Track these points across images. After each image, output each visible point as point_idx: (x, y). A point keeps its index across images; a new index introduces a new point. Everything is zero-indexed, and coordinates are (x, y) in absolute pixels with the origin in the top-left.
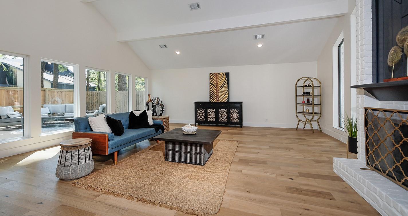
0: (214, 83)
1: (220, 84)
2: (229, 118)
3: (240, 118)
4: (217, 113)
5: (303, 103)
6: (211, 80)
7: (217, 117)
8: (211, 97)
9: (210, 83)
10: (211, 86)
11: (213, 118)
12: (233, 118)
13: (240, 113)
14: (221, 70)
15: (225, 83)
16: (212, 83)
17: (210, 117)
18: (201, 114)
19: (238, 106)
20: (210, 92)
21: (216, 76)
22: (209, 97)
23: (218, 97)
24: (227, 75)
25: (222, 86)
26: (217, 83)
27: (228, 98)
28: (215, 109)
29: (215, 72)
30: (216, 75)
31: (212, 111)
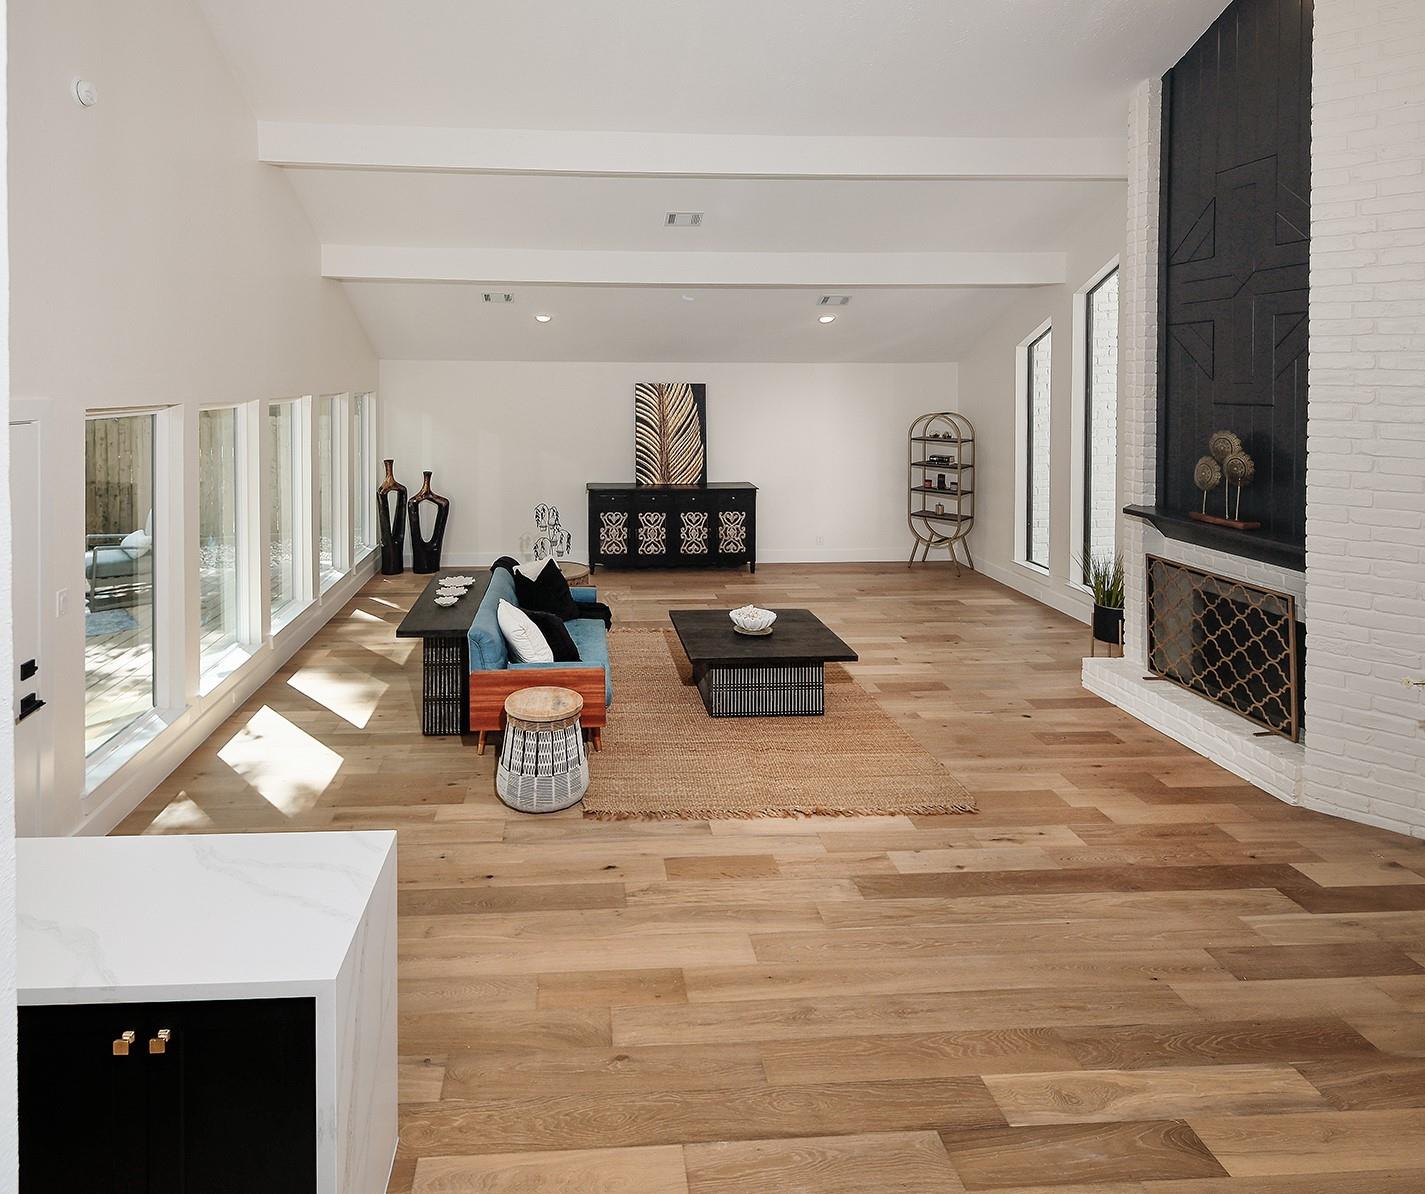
0: (654, 418)
1: (674, 421)
2: (713, 540)
3: (750, 540)
4: (673, 527)
5: (926, 489)
6: (639, 407)
7: (673, 539)
8: (641, 469)
9: (638, 419)
10: (641, 430)
11: (659, 542)
12: (725, 541)
13: (750, 524)
14: (679, 374)
15: (691, 420)
16: (645, 417)
17: (646, 542)
18: (614, 532)
19: (743, 499)
20: (638, 450)
21: (661, 394)
22: (634, 467)
23: (666, 467)
24: (699, 391)
25: (681, 431)
26: (663, 420)
27: (704, 472)
28: (664, 514)
29: (656, 382)
30: (660, 390)
31: (656, 520)
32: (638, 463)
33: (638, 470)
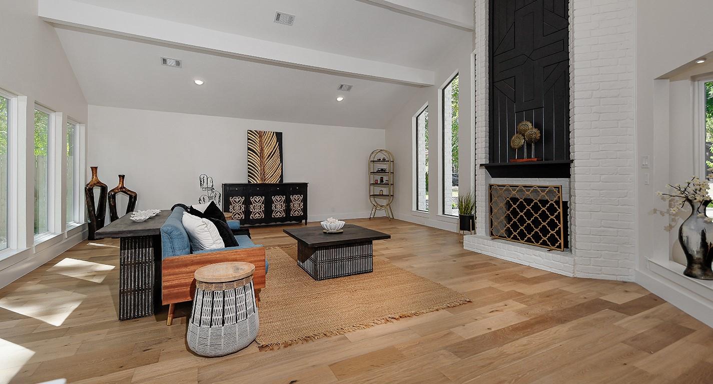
0: (257, 149)
1: (267, 152)
2: (288, 210)
3: (305, 210)
4: (268, 204)
5: (376, 184)
6: (250, 143)
7: (268, 210)
8: (250, 174)
9: (249, 149)
10: (251, 155)
11: (261, 212)
12: (294, 210)
13: (305, 201)
14: (269, 126)
15: (275, 152)
16: (253, 149)
17: (254, 212)
18: (237, 208)
19: (301, 189)
20: (249, 165)
21: (260, 137)
22: (247, 173)
23: (263, 173)
24: (279, 136)
25: (271, 156)
26: (262, 150)
27: (282, 177)
28: (263, 197)
29: (258, 130)
30: (260, 134)
31: (260, 200)
32: (249, 172)
33: (249, 176)
